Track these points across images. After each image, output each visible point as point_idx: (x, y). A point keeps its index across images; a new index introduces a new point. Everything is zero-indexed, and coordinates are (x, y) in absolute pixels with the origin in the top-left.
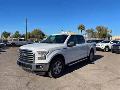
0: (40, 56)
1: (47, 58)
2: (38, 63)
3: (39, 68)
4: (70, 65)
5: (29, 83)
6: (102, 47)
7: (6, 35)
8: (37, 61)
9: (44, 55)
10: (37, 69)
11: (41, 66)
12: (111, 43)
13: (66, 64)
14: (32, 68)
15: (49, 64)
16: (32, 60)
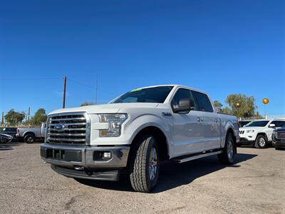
0: (105, 126)
1: (122, 132)
2: (99, 146)
3: (103, 160)
4: (182, 161)
5: (73, 201)
6: (250, 137)
7: (14, 117)
8: (96, 140)
9: (116, 125)
10: (96, 162)
11: (106, 155)
12: (269, 127)
13: (170, 158)
14: (83, 161)
15: (129, 148)
16: (84, 137)
